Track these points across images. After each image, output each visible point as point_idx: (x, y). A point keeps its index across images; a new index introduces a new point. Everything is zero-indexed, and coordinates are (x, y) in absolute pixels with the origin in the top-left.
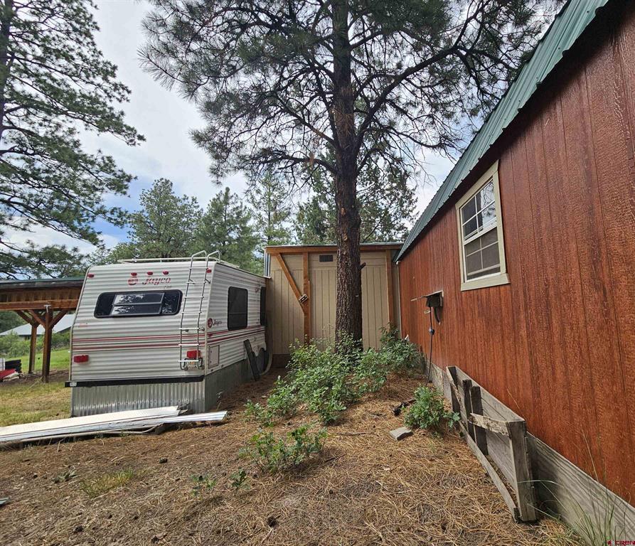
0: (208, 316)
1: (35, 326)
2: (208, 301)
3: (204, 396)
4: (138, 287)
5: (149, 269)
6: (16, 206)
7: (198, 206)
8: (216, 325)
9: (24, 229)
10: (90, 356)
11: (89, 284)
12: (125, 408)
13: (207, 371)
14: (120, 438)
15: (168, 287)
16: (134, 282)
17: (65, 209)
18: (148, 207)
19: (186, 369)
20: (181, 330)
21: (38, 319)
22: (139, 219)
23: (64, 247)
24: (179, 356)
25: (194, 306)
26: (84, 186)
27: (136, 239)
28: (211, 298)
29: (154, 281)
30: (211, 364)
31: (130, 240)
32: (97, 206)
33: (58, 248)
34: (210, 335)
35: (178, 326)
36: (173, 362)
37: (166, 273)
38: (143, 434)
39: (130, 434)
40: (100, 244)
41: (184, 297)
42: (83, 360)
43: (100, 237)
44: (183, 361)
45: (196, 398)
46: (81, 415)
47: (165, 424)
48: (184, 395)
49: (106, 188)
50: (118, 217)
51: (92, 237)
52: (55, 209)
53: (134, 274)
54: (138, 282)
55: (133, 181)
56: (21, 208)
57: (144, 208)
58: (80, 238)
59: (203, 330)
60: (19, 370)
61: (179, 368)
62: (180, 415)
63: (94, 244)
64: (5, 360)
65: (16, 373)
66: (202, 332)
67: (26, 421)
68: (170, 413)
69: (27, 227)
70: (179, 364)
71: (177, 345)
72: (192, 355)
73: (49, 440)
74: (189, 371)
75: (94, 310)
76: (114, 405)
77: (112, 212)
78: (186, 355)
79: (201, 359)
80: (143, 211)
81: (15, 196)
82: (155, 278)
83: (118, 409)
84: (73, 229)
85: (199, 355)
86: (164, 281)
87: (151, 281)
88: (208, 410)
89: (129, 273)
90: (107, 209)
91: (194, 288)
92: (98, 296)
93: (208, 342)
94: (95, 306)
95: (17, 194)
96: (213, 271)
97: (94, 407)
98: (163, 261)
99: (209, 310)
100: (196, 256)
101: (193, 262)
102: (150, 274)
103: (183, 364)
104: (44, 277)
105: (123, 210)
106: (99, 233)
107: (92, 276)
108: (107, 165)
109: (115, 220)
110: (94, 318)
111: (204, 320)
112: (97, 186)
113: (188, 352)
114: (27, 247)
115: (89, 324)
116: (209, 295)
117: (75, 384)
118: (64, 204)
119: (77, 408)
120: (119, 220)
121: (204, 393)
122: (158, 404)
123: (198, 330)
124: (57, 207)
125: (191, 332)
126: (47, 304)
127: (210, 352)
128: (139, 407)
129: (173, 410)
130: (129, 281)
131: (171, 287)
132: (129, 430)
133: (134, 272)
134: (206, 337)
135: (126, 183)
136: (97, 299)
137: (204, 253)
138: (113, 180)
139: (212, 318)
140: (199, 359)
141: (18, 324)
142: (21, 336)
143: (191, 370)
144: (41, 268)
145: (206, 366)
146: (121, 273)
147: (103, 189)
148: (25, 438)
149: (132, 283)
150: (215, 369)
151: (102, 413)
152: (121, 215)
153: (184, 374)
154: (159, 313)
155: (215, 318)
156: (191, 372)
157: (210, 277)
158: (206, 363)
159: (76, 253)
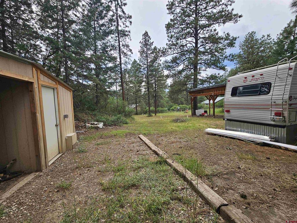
0: (289, 94)
1: (210, 101)
2: (289, 86)
3: (285, 136)
4: (248, 83)
5: (252, 74)
6: (202, 64)
7: (271, 38)
8: (294, 100)
9: (205, 71)
10: (230, 110)
11: (229, 84)
12: (244, 132)
13: (287, 124)
14: (244, 142)
15: (263, 81)
16: (246, 81)
17: (215, 60)
18: (243, 49)
19: (274, 121)
20: (271, 102)
21: (211, 98)
22: (239, 56)
23: (215, 74)
24: (270, 114)
25: (279, 89)
26: (220, 49)
27: (238, 65)
28: (292, 84)
29: (255, 80)
30: (290, 121)
31: (235, 67)
32: (224, 56)
33: (213, 75)
34: (290, 105)
35: (270, 100)
36: (267, 116)
37: (262, 75)
38: (254, 144)
39: (248, 142)
40: (226, 70)
41: (273, 85)
42: (228, 111)
43: (226, 68)
44: (272, 117)
45: (280, 136)
46: (228, 130)
47: (264, 143)
48: (272, 132)
49: (227, 47)
50: (232, 57)
51: (223, 68)
52: (212, 61)
53: (246, 78)
54: (248, 81)
55: (237, 39)
56: (204, 64)
57: (241, 50)
58: (220, 70)
59: (286, 102)
60: (207, 113)
61: (270, 120)
62: (271, 141)
63: (224, 71)
64: (204, 110)
65: (207, 114)
66: (285, 103)
67: (213, 128)
68: (266, 139)
69: (206, 70)
70: (270, 118)
71: (269, 109)
72: (278, 114)
73: (221, 135)
74: (275, 122)
75: (231, 94)
76: (239, 129)
77: (229, 57)
78: (274, 114)
79: (284, 117)
80: (241, 52)
81: (202, 61)
82: (256, 78)
83: (241, 131)
84: (217, 67)
85: (283, 115)
86: (261, 79)
87: (254, 80)
88: (287, 143)
89: (243, 78)
90: (227, 56)
91: (279, 80)
92: (232, 88)
93: (289, 109)
94: (231, 92)
95: (203, 60)
96: (293, 69)
97: (232, 128)
98: (259, 69)
99: (290, 91)
100: (280, 63)
101: (279, 66)
102: (253, 76)
103: (272, 118)
104: (211, 85)
105: (233, 54)
106: (226, 66)
107: (229, 81)
108: (227, 37)
109: (231, 59)
110: (231, 97)
111: (287, 97)
112: (224, 48)
113: (275, 113)
114: (206, 76)
115: (229, 99)
116: (290, 83)
117: (226, 120)
118: (214, 58)
119: (227, 128)
120: (232, 59)
121: (285, 134)
122: (258, 133)
123: (283, 102)
124: (213, 60)
125: (277, 103)
126: (213, 93)
127: (290, 114)
128: (250, 132)
129: (267, 138)
130: (244, 81)
131: (264, 81)
132: (248, 140)
133: (245, 77)
134: (287, 106)
135: (234, 42)
136: (231, 90)
137: (286, 59)
138: (229, 42)
139: (292, 96)
140: (283, 117)
141: (204, 100)
142: (206, 104)
143: (277, 122)
144: (210, 82)
145: (287, 121)
146: (240, 78)
147: (226, 48)
148: (214, 133)
149: (244, 82)
150: (293, 123)
151: (235, 131)
152: (233, 56)
153: (273, 123)
154: (258, 94)
155: (294, 95)
156: (277, 123)
157: (291, 72)
158: (287, 120)
159: (219, 75)
